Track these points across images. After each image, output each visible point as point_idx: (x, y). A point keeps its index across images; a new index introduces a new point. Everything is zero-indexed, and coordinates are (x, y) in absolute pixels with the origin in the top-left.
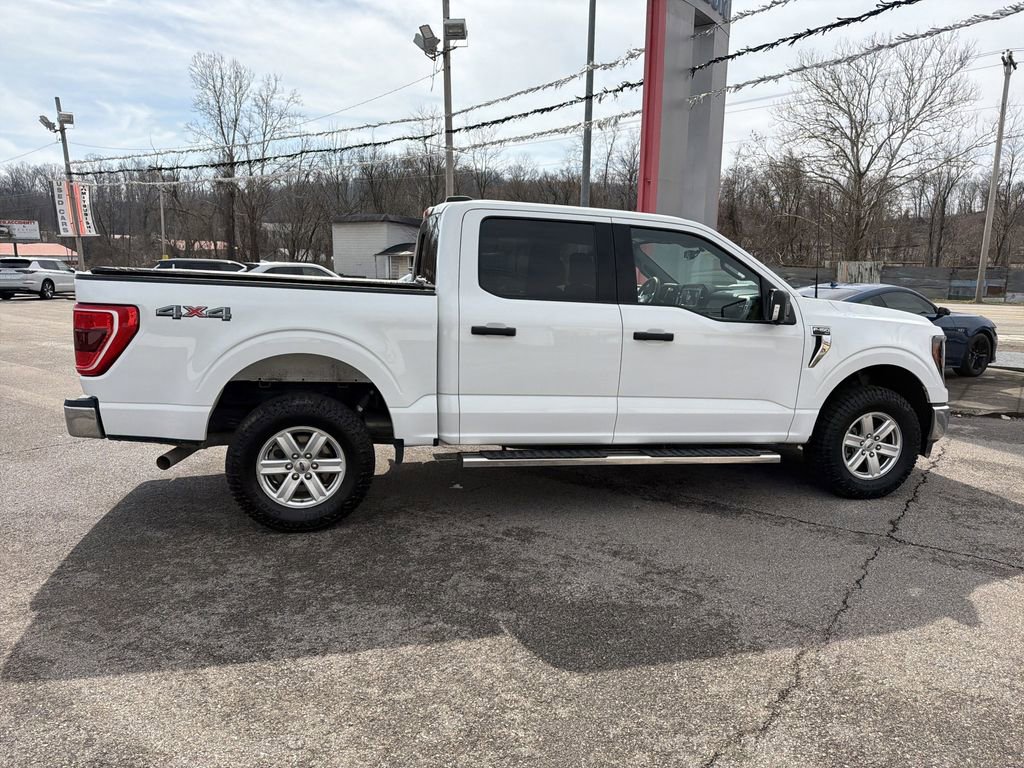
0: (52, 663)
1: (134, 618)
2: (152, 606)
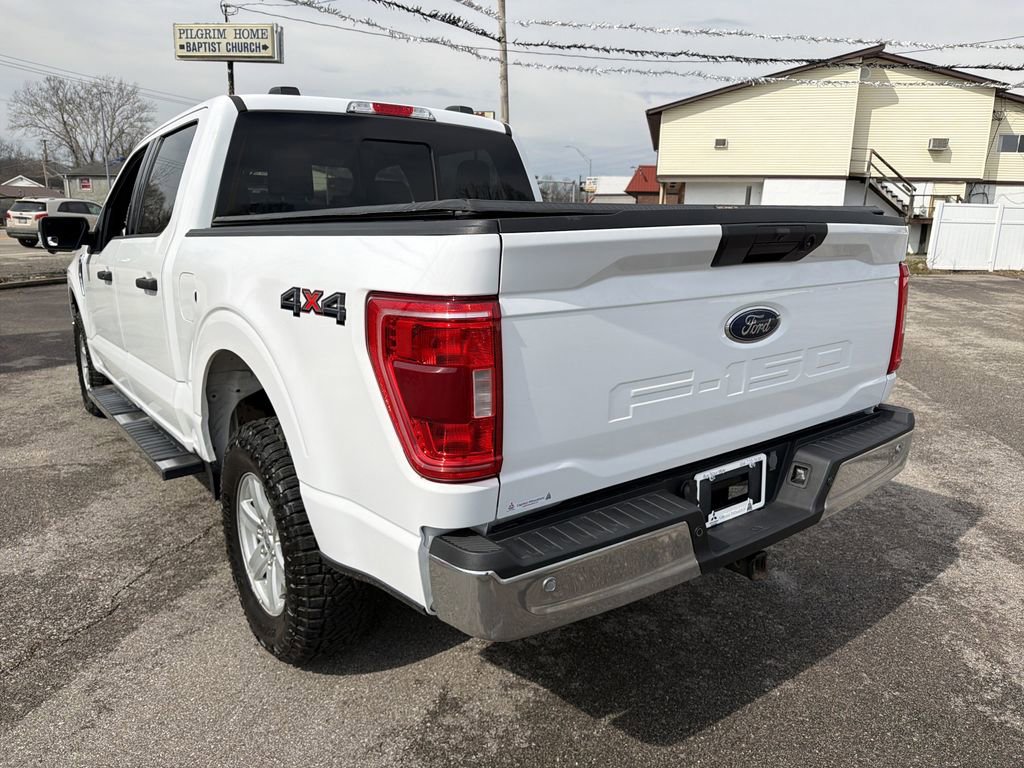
0: (947, 505)
1: (877, 508)
2: (858, 511)
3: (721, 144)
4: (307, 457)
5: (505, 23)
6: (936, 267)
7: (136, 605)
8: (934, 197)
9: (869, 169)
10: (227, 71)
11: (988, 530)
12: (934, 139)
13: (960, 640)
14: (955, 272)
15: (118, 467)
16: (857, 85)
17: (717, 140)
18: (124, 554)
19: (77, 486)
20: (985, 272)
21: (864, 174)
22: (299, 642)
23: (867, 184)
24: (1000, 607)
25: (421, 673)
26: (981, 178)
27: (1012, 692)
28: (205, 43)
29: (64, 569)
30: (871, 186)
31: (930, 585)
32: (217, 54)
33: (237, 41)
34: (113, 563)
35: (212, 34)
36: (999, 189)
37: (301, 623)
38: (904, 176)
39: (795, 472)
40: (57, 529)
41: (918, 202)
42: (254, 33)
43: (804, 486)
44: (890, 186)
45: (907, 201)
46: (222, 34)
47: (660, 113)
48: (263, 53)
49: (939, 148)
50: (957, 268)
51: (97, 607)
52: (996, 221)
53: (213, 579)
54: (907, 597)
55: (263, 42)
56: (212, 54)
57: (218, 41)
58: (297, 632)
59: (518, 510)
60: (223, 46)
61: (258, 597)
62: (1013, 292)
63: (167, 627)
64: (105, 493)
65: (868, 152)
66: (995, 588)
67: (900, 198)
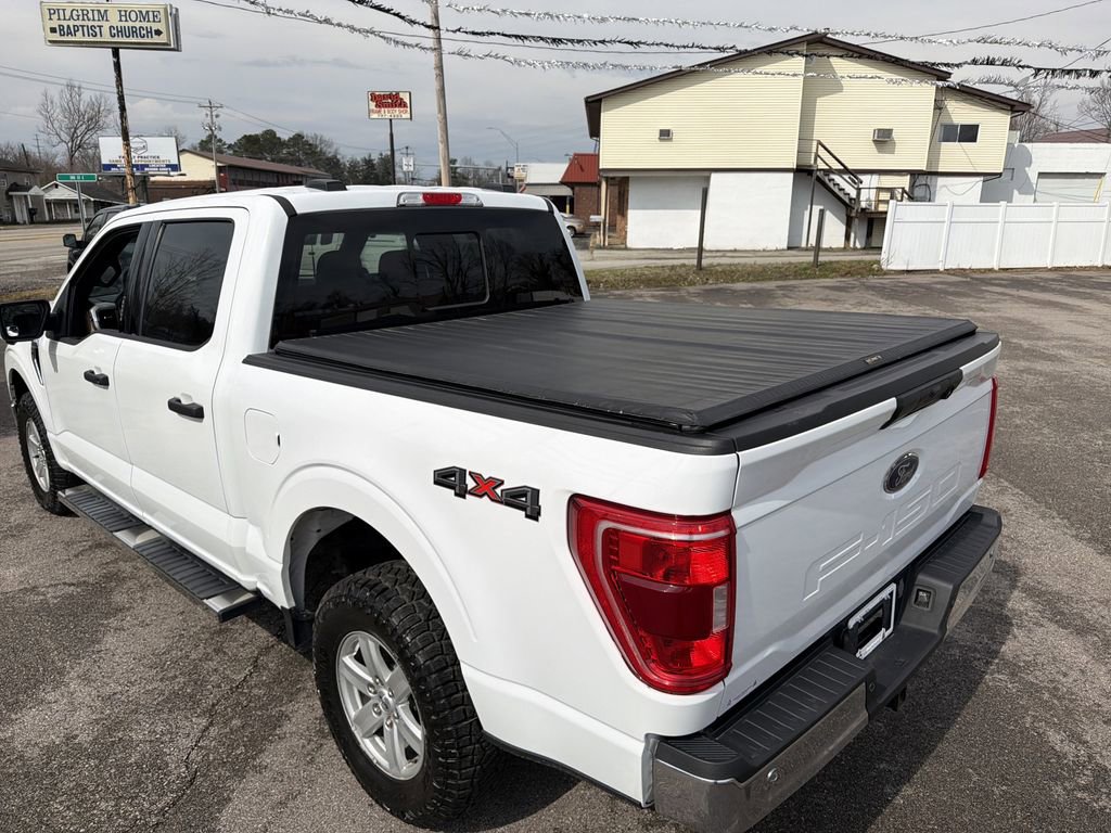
3: (665, 135)
4: (475, 641)
5: (437, 7)
6: (890, 267)
7: (216, 769)
8: (879, 189)
9: (815, 160)
10: (111, 59)
11: (1032, 592)
12: (879, 130)
13: (1040, 721)
14: (908, 272)
15: (113, 584)
16: (802, 78)
17: (661, 131)
18: (173, 702)
19: (75, 615)
20: (936, 271)
21: (811, 166)
22: (444, 812)
23: (814, 177)
24: (1064, 680)
25: (556, 820)
26: (924, 169)
27: (1100, 773)
28: (83, 26)
29: (111, 730)
30: (818, 179)
31: (997, 661)
32: (98, 39)
33: (123, 24)
34: (165, 716)
35: (90, 15)
36: (941, 181)
37: (450, 795)
38: (850, 168)
39: (917, 594)
40: (79, 677)
41: (864, 195)
42: (143, 16)
43: (929, 609)
44: (837, 179)
45: (853, 194)
46: (103, 15)
47: (600, 101)
48: (156, 39)
49: (883, 139)
50: (910, 268)
51: (173, 777)
52: (946, 219)
53: (288, 727)
54: (982, 678)
55: (155, 26)
56: (92, 39)
57: (99, 23)
58: (443, 803)
59: (734, 703)
60: (105, 30)
61: (371, 757)
62: (970, 296)
63: (265, 794)
64: (113, 622)
65: (815, 143)
66: (1054, 658)
67: (847, 191)
